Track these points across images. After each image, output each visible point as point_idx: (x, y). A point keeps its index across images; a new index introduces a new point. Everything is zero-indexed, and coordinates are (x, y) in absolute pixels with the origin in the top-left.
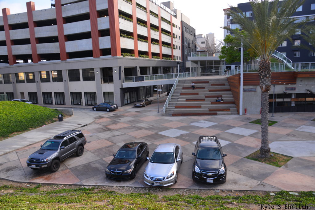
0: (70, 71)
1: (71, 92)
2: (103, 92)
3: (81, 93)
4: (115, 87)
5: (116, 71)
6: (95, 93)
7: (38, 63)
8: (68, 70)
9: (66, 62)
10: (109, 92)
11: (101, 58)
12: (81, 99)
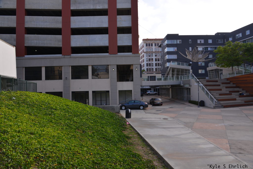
0: (74, 68)
1: (72, 92)
2: (119, 91)
3: (87, 92)
4: (134, 85)
5: (136, 68)
6: (108, 92)
7: (24, 56)
8: (72, 66)
9: (71, 57)
10: (125, 91)
11: (119, 55)
12: (87, 100)
